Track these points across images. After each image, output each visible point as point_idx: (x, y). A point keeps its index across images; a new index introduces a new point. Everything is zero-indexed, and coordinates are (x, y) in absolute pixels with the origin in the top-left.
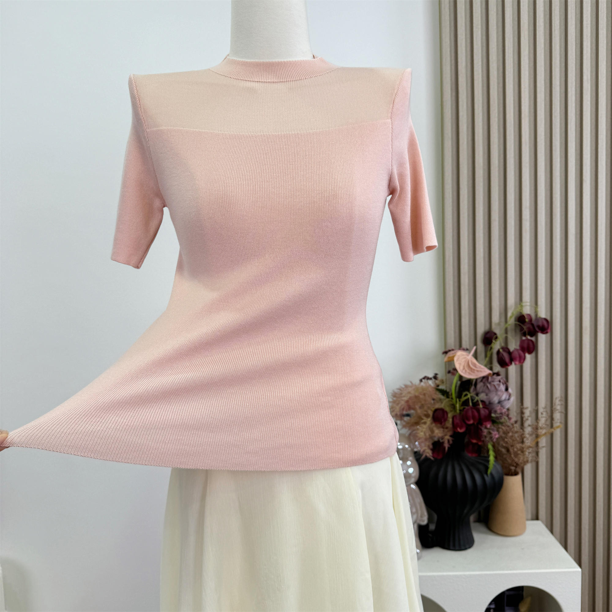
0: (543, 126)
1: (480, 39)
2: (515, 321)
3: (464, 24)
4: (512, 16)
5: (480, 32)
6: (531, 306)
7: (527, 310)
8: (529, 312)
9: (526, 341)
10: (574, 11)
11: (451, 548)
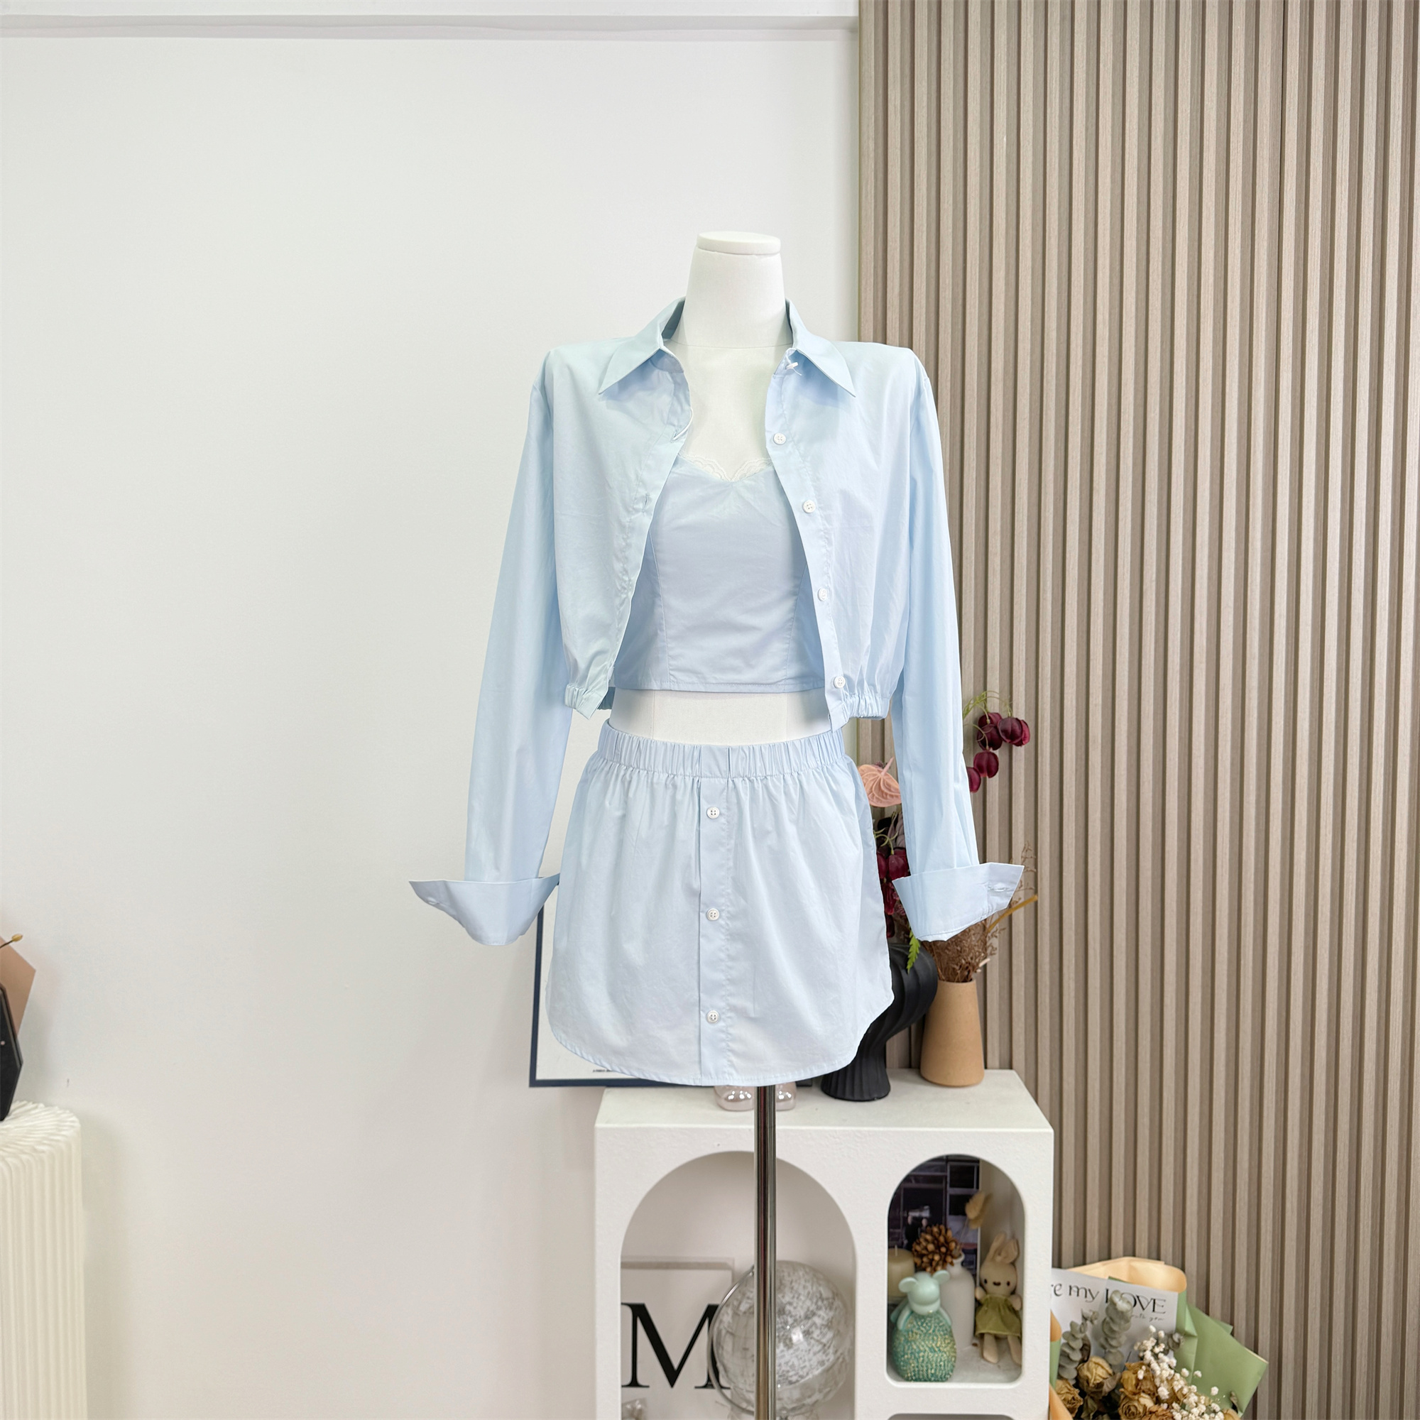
0: (1028, 396)
1: (925, 249)
2: (975, 723)
3: (898, 223)
4: (978, 212)
5: (925, 238)
6: (999, 699)
7: (994, 706)
8: (997, 711)
9: (986, 756)
10: (1082, 207)
11: (848, 1096)
